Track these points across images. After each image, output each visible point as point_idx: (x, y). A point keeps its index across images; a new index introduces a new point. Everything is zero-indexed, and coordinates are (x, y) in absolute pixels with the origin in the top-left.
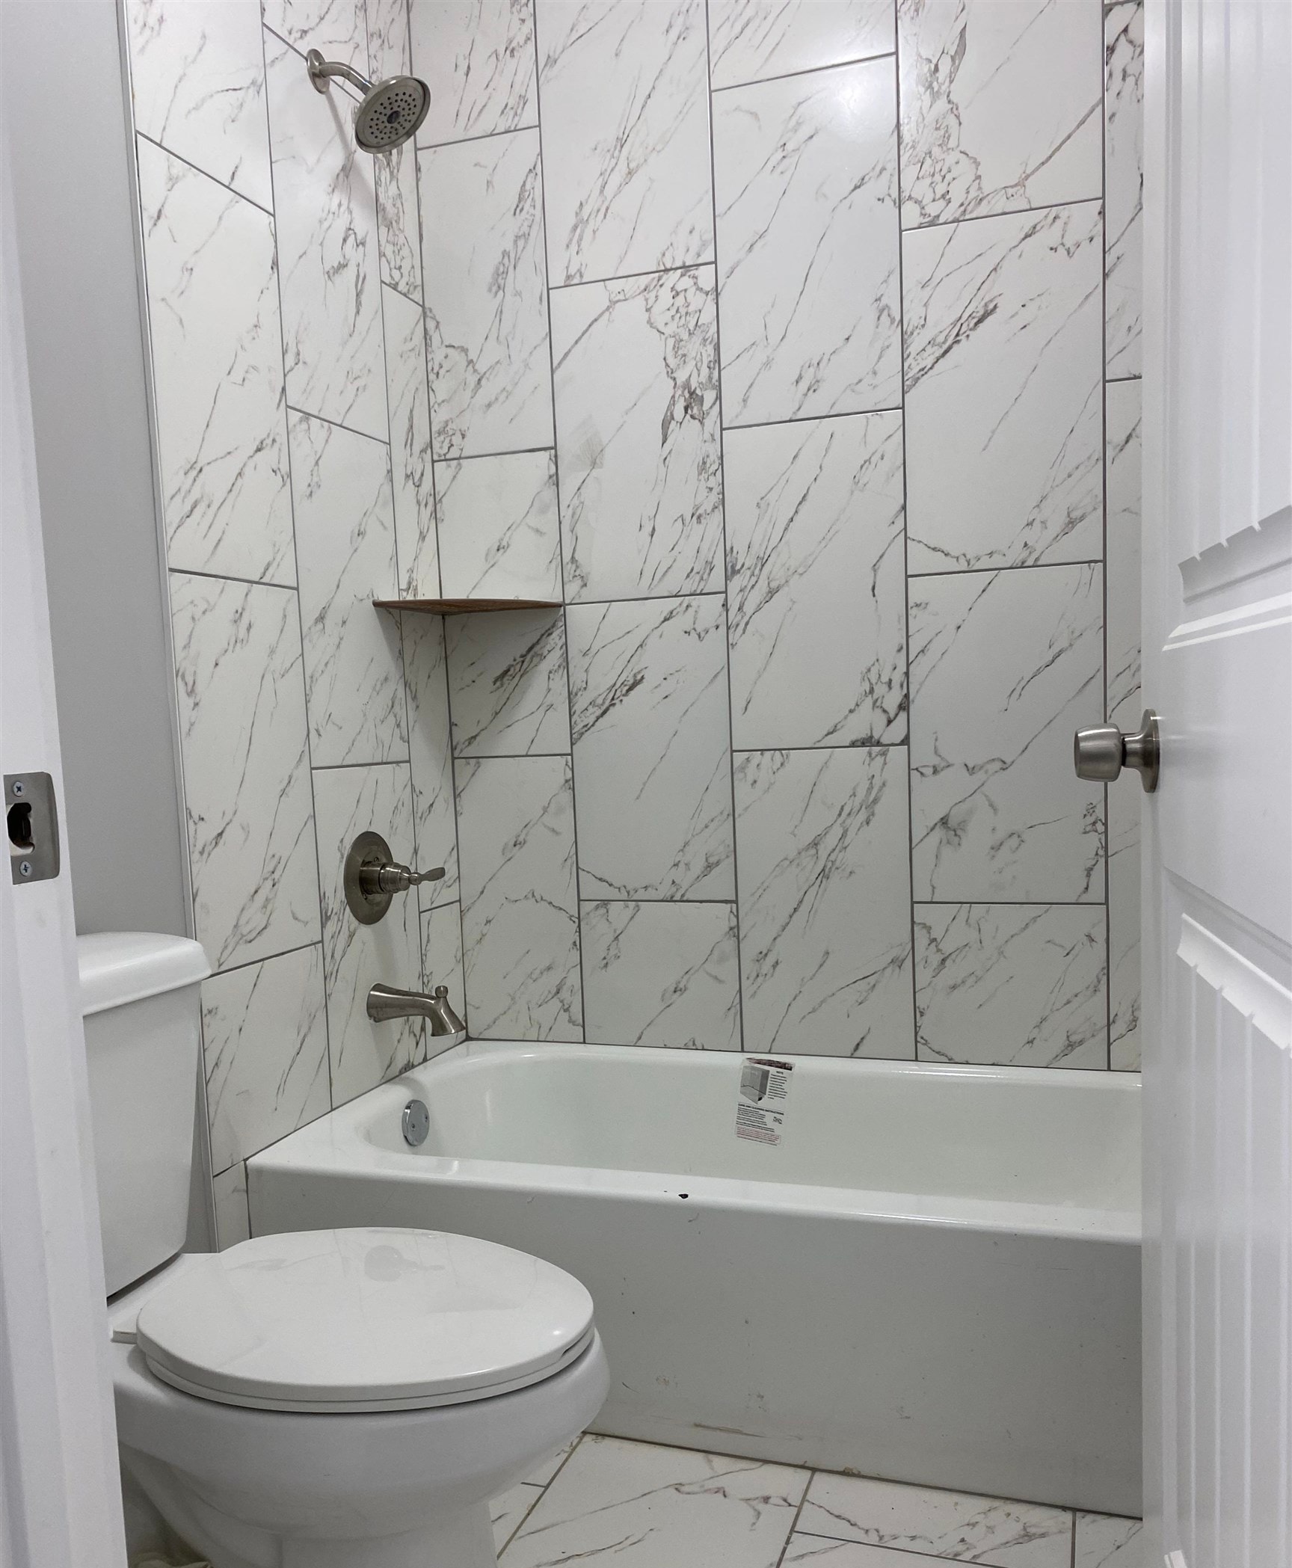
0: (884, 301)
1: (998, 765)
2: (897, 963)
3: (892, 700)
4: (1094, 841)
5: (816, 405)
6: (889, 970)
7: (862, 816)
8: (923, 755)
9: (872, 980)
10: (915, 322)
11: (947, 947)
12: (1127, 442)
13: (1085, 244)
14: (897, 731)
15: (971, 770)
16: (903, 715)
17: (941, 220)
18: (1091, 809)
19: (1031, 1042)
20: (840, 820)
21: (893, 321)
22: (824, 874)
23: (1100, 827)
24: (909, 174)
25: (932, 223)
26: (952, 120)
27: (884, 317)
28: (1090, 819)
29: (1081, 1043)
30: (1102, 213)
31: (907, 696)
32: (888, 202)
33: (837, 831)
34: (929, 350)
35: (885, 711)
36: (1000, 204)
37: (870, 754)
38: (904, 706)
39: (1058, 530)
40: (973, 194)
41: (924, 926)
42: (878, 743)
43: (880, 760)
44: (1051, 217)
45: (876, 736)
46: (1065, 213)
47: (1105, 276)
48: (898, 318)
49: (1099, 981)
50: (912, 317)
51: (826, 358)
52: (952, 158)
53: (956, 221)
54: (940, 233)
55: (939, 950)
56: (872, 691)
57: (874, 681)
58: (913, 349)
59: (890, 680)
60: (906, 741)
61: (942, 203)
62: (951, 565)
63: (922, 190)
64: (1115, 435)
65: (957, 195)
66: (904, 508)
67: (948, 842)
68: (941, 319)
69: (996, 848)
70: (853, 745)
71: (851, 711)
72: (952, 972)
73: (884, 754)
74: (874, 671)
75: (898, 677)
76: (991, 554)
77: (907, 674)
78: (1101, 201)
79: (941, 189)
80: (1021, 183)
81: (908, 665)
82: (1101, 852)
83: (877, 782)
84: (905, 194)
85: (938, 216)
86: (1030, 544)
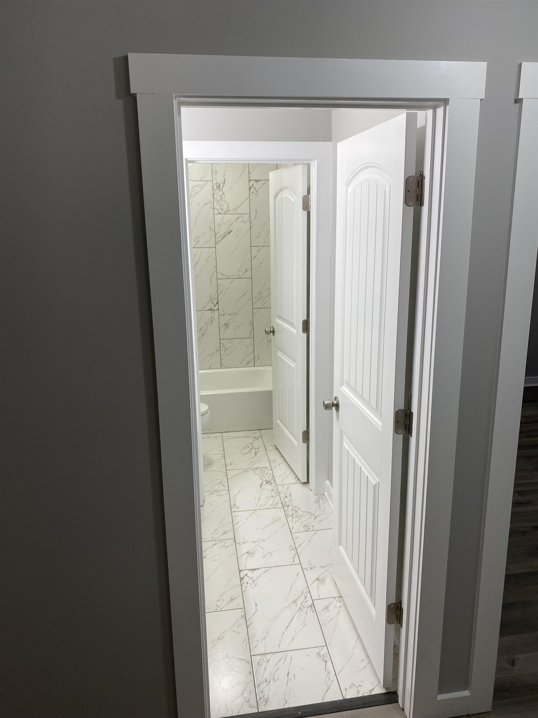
0: (211, 227)
1: (234, 314)
2: (217, 351)
3: (215, 302)
4: (251, 327)
5: (198, 245)
6: (216, 352)
7: (210, 323)
8: (221, 312)
9: (213, 354)
10: (217, 232)
11: (226, 347)
12: (255, 257)
13: (247, 222)
14: (216, 308)
15: (230, 315)
16: (217, 305)
17: (222, 213)
18: (250, 322)
19: (241, 363)
20: (206, 324)
21: (213, 231)
22: (203, 335)
23: (252, 325)
24: (215, 204)
25: (220, 214)
26: (223, 195)
27: (211, 230)
28: (251, 323)
29: (250, 362)
30: (250, 216)
31: (218, 301)
32: (212, 209)
33: (205, 327)
34: (220, 237)
35: (214, 304)
36: (232, 212)
37: (211, 312)
38: (217, 303)
39: (243, 272)
40: (227, 210)
41: (222, 344)
42: (213, 310)
43: (213, 313)
44: (241, 216)
45: (212, 309)
46: (243, 215)
47: (251, 228)
48: (214, 230)
49: (252, 351)
50: (217, 230)
51: (200, 236)
52: (223, 202)
53: (224, 214)
54: (222, 216)
55: (225, 348)
56: (211, 300)
57: (212, 298)
58: (217, 237)
59: (215, 298)
60: (218, 309)
61: (221, 210)
62: (225, 277)
63: (218, 207)
64: (253, 256)
65: (224, 209)
66: (216, 266)
67: (226, 328)
68: (222, 232)
69: (235, 329)
70: (208, 310)
71: (207, 304)
72: (227, 352)
73: (214, 312)
74: (212, 296)
75: (216, 298)
76: (232, 276)
77: (218, 297)
78: (249, 215)
79: (221, 208)
80: (236, 209)
81: (218, 295)
82: (252, 329)
83: (213, 317)
84: (215, 208)
85: (221, 213)
86: (239, 274)
